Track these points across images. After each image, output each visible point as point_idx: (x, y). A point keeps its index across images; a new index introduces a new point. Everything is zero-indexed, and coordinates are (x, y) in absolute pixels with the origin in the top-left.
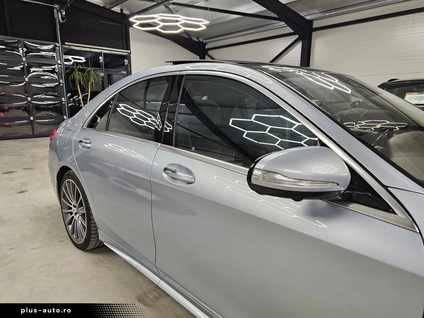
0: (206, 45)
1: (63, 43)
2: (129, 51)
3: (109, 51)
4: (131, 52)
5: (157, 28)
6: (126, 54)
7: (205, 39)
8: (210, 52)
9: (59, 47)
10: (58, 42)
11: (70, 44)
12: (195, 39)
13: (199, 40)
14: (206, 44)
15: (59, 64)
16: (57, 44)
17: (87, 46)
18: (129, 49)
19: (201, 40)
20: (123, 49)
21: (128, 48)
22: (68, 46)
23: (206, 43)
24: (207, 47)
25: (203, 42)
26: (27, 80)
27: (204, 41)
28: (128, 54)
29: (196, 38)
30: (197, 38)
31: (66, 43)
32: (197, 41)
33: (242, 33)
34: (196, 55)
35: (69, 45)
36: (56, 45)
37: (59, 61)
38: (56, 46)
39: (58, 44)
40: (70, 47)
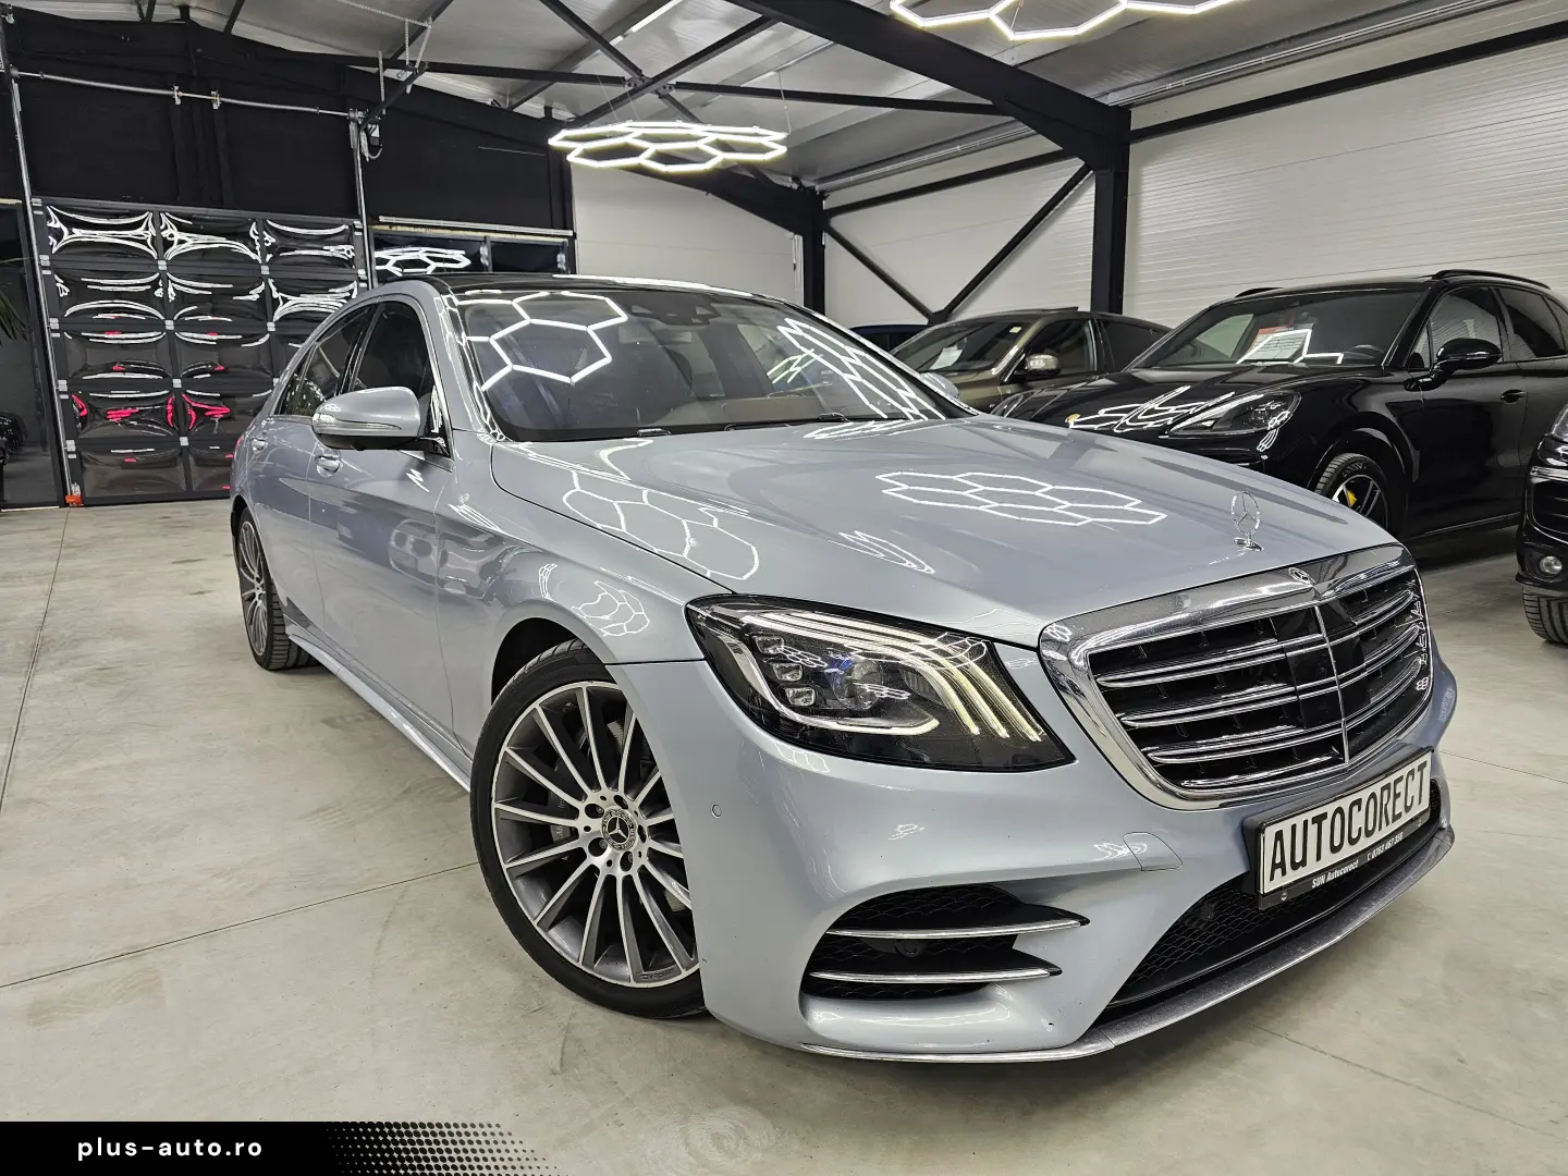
0: (825, 198)
1: (373, 219)
2: (570, 233)
3: (508, 236)
4: (575, 234)
5: (642, 160)
6: (561, 240)
7: (822, 180)
8: (838, 223)
9: (362, 230)
10: (360, 218)
11: (394, 220)
12: (789, 183)
13: (801, 185)
14: (823, 196)
15: (360, 280)
16: (357, 223)
17: (442, 223)
18: (568, 225)
19: (807, 183)
20: (553, 228)
21: (567, 222)
22: (387, 228)
23: (822, 192)
24: (826, 205)
25: (812, 190)
26: (273, 330)
27: (818, 188)
28: (566, 240)
29: (790, 179)
30: (796, 179)
31: (382, 219)
32: (795, 186)
33: (926, 157)
34: (792, 234)
35: (391, 225)
36: (354, 225)
37: (361, 272)
38: (353, 228)
39: (359, 222)
40: (394, 228)
